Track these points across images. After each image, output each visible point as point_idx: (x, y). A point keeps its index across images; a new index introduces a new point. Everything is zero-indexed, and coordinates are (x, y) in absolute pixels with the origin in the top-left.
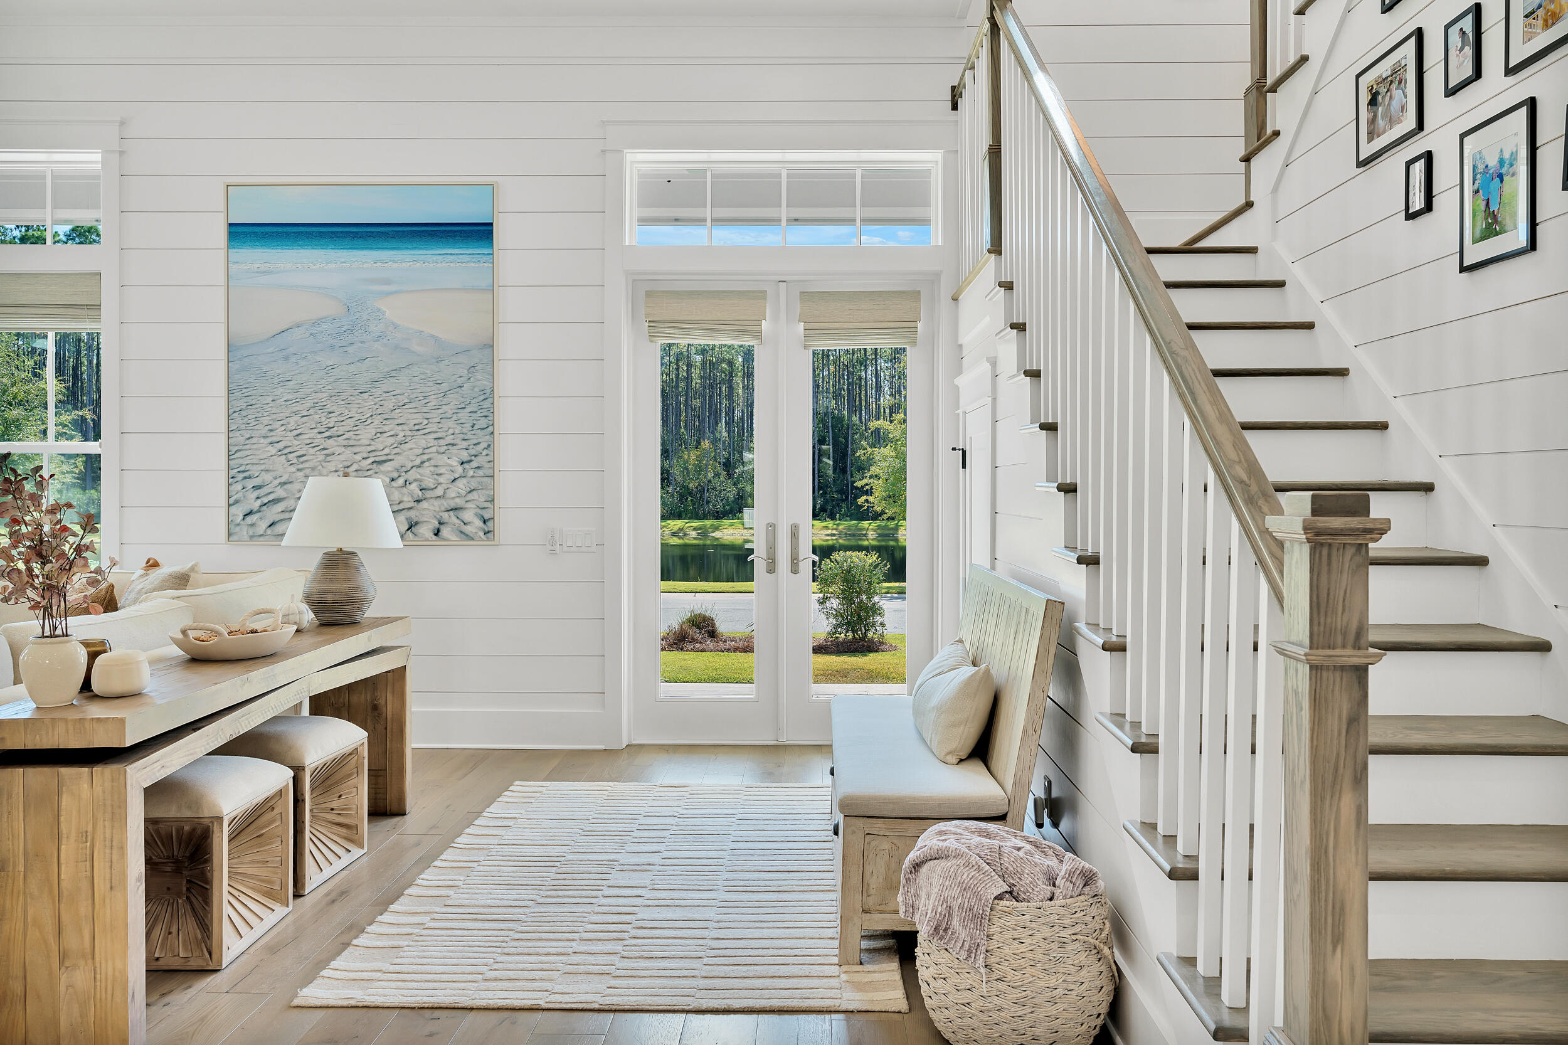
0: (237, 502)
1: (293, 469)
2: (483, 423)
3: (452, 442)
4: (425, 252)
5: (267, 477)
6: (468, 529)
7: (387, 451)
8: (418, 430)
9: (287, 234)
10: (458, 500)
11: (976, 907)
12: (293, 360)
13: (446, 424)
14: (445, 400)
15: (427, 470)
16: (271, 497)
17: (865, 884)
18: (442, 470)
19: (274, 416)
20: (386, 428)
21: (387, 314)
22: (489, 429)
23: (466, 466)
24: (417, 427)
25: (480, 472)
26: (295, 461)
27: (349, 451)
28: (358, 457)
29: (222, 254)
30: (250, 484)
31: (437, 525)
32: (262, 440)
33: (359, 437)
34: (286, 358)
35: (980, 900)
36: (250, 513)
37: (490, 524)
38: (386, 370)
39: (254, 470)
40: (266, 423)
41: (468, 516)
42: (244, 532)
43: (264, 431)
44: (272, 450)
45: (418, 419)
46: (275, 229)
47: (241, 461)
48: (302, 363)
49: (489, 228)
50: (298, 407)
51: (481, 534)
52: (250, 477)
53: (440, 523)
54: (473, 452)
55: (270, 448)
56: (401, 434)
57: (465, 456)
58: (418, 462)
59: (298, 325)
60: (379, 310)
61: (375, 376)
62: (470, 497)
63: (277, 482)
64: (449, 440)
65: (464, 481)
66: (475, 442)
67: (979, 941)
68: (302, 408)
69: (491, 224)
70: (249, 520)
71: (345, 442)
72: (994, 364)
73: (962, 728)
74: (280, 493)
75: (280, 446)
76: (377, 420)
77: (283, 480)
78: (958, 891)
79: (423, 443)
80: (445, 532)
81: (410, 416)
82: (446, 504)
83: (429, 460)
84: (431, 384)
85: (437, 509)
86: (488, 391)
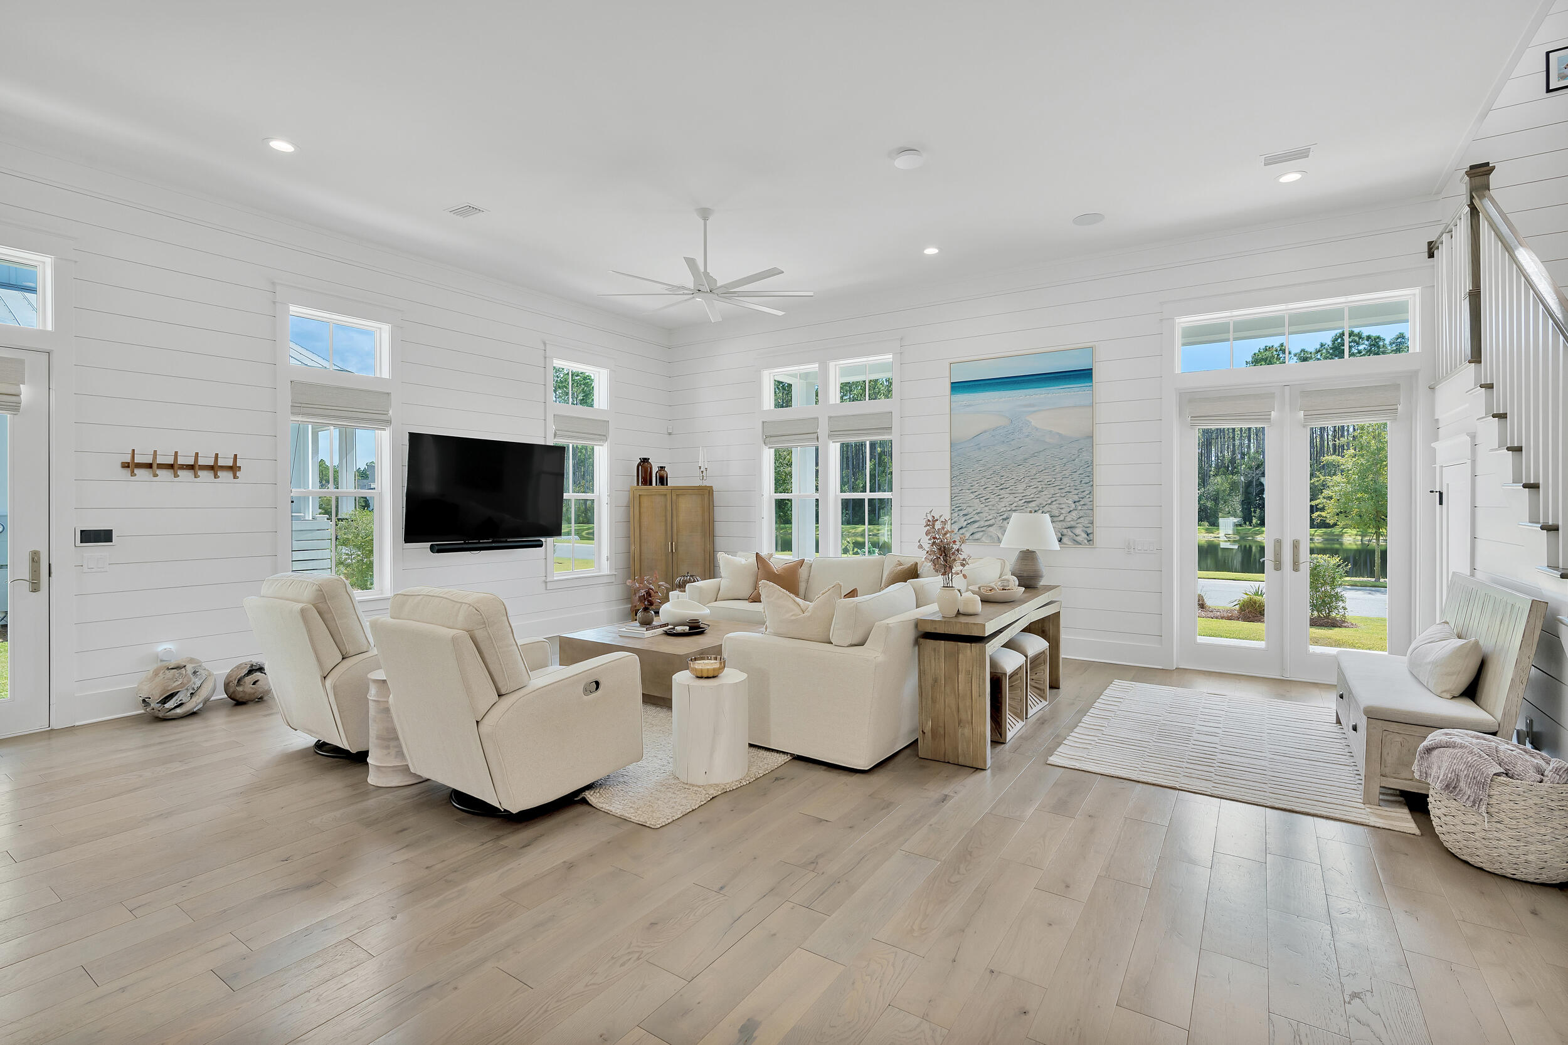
0: (955, 522)
1: (983, 506)
2: (1087, 480)
3: (1069, 491)
4: (1053, 388)
5: (970, 510)
6: (1078, 538)
7: (1032, 496)
8: (1049, 484)
10: (1072, 523)
11: (1479, 777)
12: (983, 449)
13: (1065, 481)
14: (1065, 468)
15: (1054, 506)
16: (972, 520)
17: (1383, 760)
18: (1063, 506)
19: (973, 479)
20: (1032, 484)
21: (1033, 423)
22: (1091, 484)
23: (1077, 504)
24: (1049, 483)
25: (1085, 507)
26: (984, 501)
27: (1011, 496)
28: (1017, 499)
29: (948, 397)
30: (962, 513)
31: (1061, 536)
32: (968, 491)
33: (1017, 489)
34: (980, 449)
35: (1483, 774)
36: (962, 528)
37: (1091, 536)
38: (1032, 452)
39: (964, 506)
40: (969, 482)
41: (1078, 531)
43: (969, 487)
44: (973, 496)
45: (1049, 478)
46: (973, 383)
47: (957, 502)
48: (988, 451)
50: (986, 474)
51: (1086, 541)
52: (961, 510)
53: (1062, 535)
54: (1081, 496)
55: (971, 495)
56: (1040, 487)
57: (1076, 498)
58: (1049, 502)
59: (985, 432)
60: (1028, 421)
61: (1026, 456)
62: (1079, 521)
63: (975, 512)
64: (1067, 489)
65: (1076, 512)
66: (1082, 490)
67: (1482, 797)
69: (1092, 369)
70: (961, 531)
71: (1010, 492)
72: (1473, 437)
73: (1455, 676)
74: (976, 518)
75: (976, 494)
76: (1028, 480)
77: (977, 511)
78: (1464, 767)
79: (1053, 492)
80: (1065, 540)
81: (1045, 477)
82: (1065, 525)
83: (1056, 500)
84: (1057, 459)
85: (1060, 527)
86: (1090, 462)
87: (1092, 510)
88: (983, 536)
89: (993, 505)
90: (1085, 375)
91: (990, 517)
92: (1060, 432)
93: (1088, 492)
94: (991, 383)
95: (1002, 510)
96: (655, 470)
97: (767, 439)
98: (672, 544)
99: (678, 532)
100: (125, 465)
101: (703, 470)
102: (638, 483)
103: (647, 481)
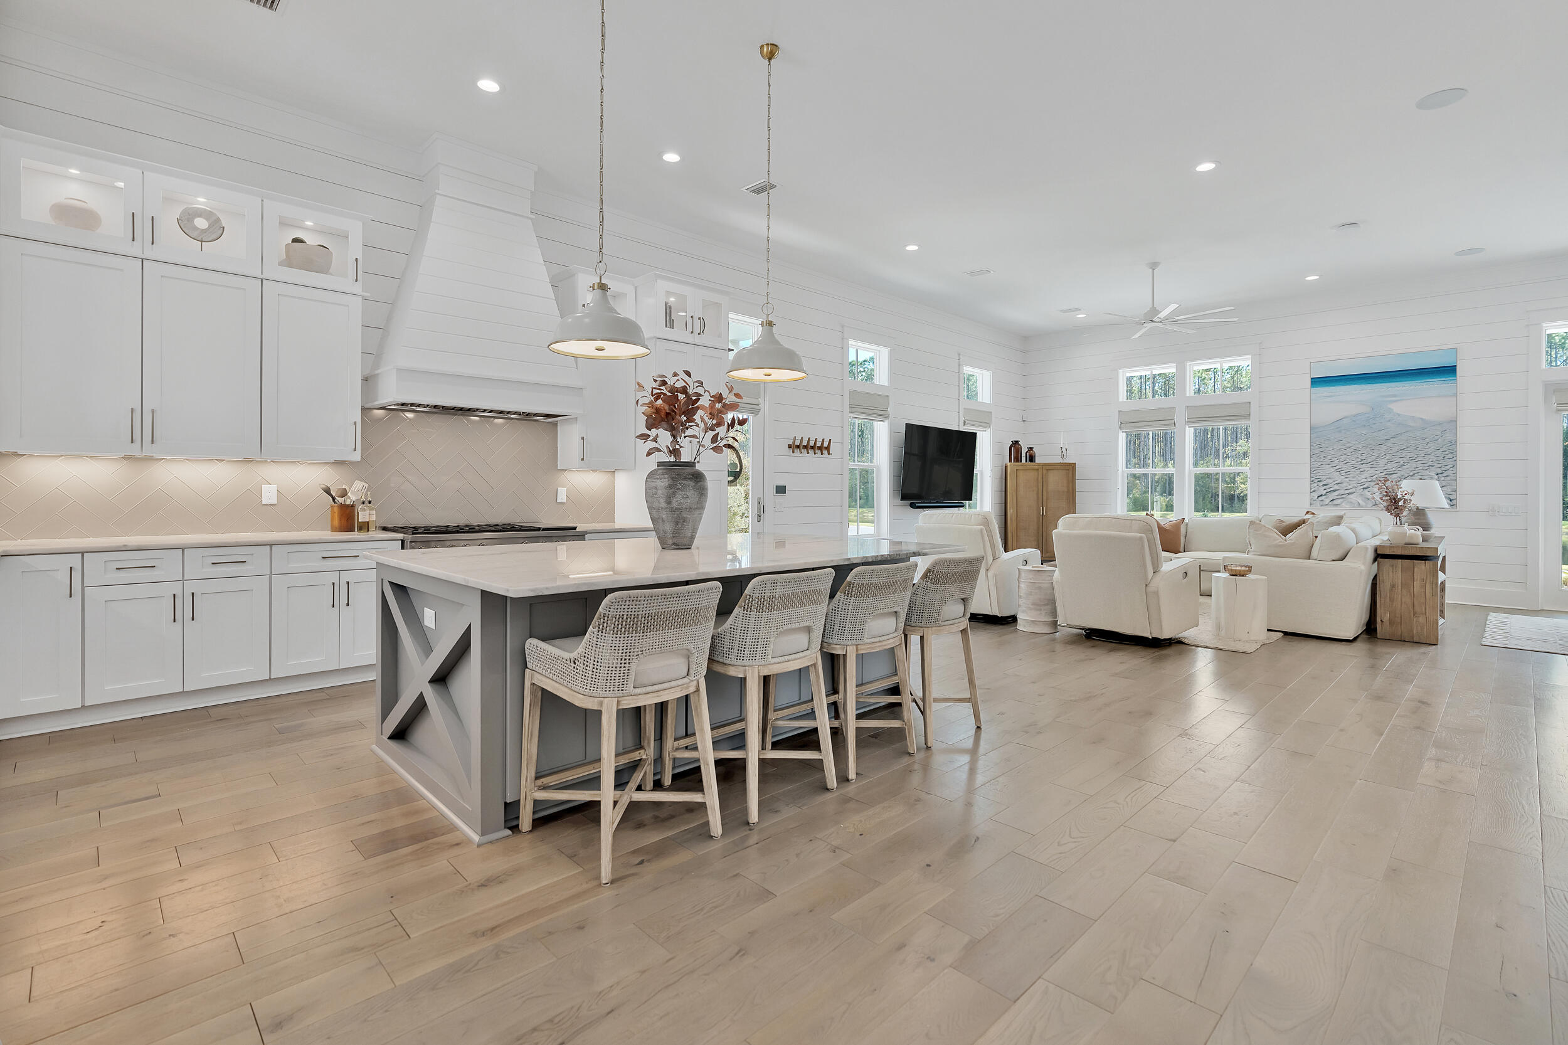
0: (1314, 491)
1: (1343, 477)
2: (1450, 456)
4: (1415, 382)
5: (1330, 481)
7: (1394, 469)
8: (1412, 460)
9: (1341, 380)
12: (1343, 432)
13: (1427, 457)
14: (1428, 446)
15: (1416, 477)
16: (1332, 489)
19: (1333, 456)
20: (1393, 459)
21: (1394, 410)
22: (1454, 459)
23: (1439, 475)
25: (1448, 478)
26: (1344, 474)
27: (1373, 469)
28: (1378, 472)
29: (1309, 390)
30: (1321, 484)
32: (1327, 466)
33: (1378, 463)
34: (1340, 431)
36: (1321, 495)
37: (1454, 502)
38: (1393, 434)
39: (1323, 478)
40: (1330, 458)
42: (1318, 503)
43: (1328, 462)
44: (1332, 469)
45: (1411, 455)
46: (1333, 378)
47: (1317, 475)
48: (1348, 433)
49: (1454, 368)
50: (1345, 452)
52: (1321, 481)
54: (1444, 469)
55: (1331, 469)
57: (1439, 471)
58: (1411, 474)
59: (1346, 417)
60: (1389, 408)
61: (1388, 437)
63: (1334, 483)
64: (1430, 464)
66: (1445, 464)
68: (1348, 452)
69: (1455, 366)
70: (1320, 498)
71: (1371, 466)
74: (1336, 487)
75: (1336, 468)
76: (1388, 456)
77: (1338, 482)
79: (1415, 466)
83: (1418, 473)
84: (1420, 439)
86: (1453, 441)
87: (1456, 480)
88: (1343, 502)
89: (1353, 477)
90: (1450, 370)
91: (1351, 487)
92: (1424, 418)
93: (1452, 466)
94: (1353, 378)
95: (1362, 481)
96: (1024, 451)
97: (1123, 424)
98: (1043, 508)
99: (1047, 499)
100: (790, 446)
101: (1064, 450)
102: (1010, 461)
103: (1018, 459)
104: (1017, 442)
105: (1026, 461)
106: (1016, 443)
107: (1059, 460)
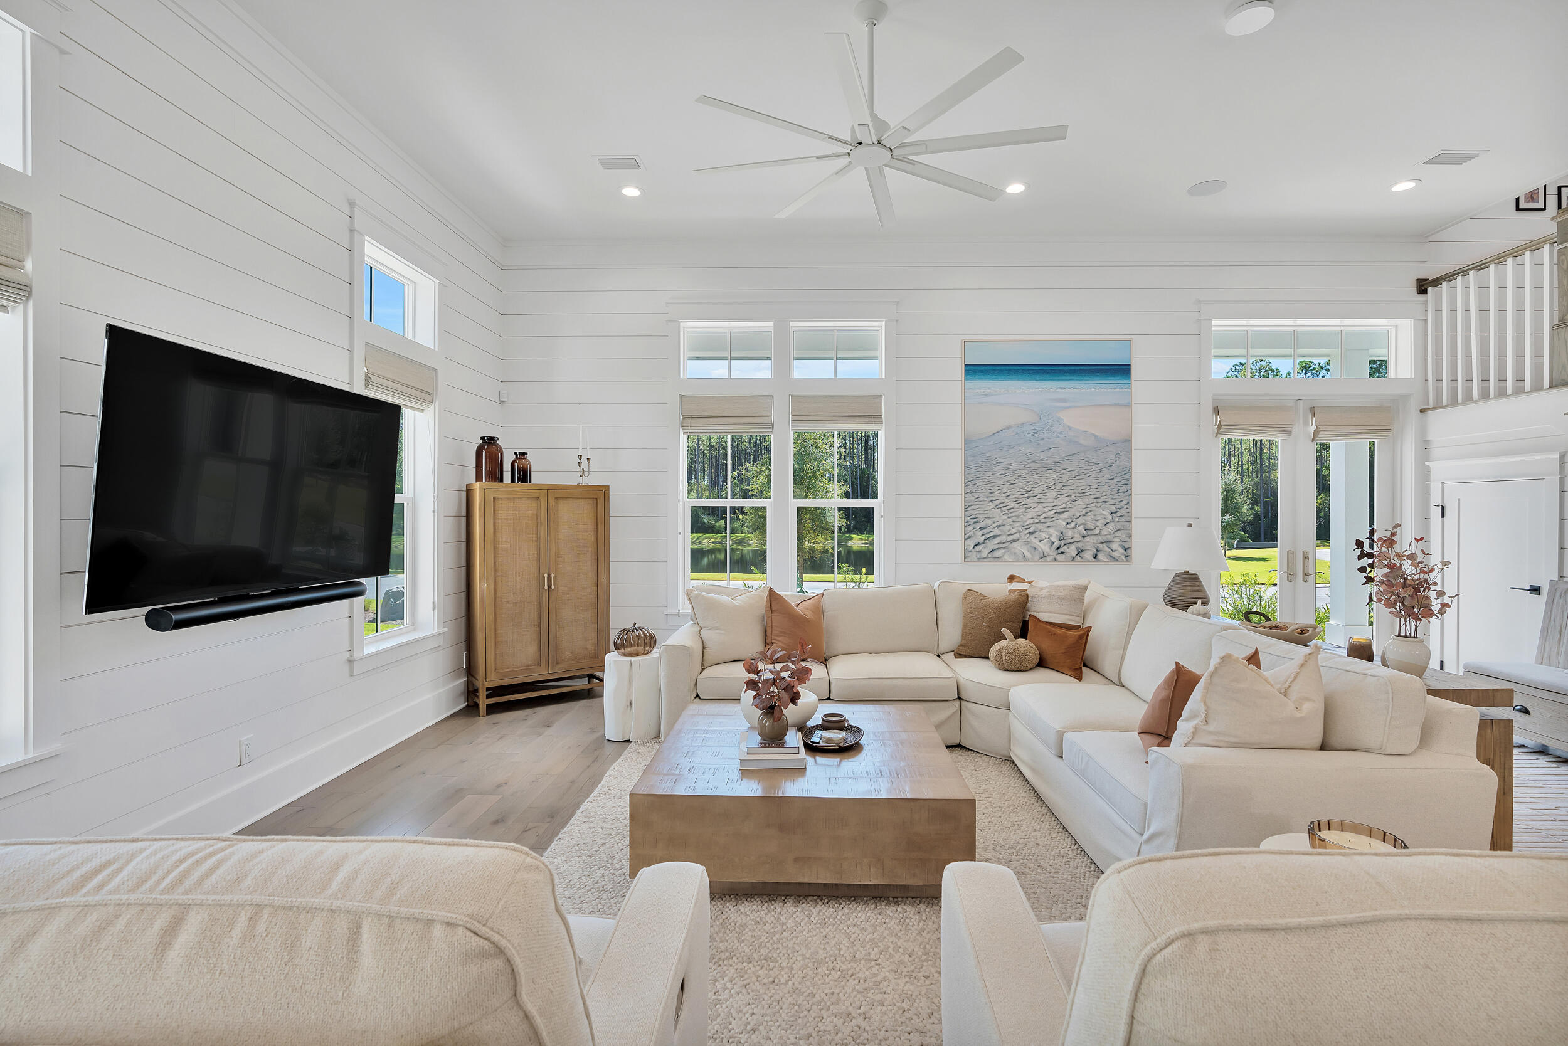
0: (969, 537)
1: (1005, 517)
2: (1124, 488)
3: (1105, 500)
4: (1087, 382)
5: (989, 522)
6: (1115, 554)
7: (1064, 506)
8: (1084, 493)
9: (1002, 371)
10: (1108, 537)
12: (1005, 449)
13: (1101, 489)
14: (1101, 475)
15: (1089, 518)
16: (991, 534)
18: (1099, 518)
19: (993, 484)
20: (1063, 492)
21: (1065, 421)
22: (1129, 492)
23: (1114, 515)
24: (1083, 491)
25: (1123, 519)
26: (1007, 512)
27: (1040, 506)
28: (1046, 510)
29: (958, 386)
30: (978, 526)
31: (1096, 552)
32: (986, 499)
33: (1047, 497)
34: (1001, 448)
36: (978, 544)
37: (1129, 551)
38: (1064, 455)
39: (981, 518)
40: (989, 488)
41: (1115, 546)
42: (974, 556)
43: (987, 494)
44: (992, 505)
45: (1083, 485)
46: (994, 368)
47: (973, 512)
48: (1011, 451)
49: (1128, 367)
50: (1008, 478)
51: (1123, 557)
52: (978, 522)
53: (1097, 551)
54: (1118, 506)
55: (991, 504)
56: (1073, 495)
57: (1113, 509)
58: (1084, 512)
59: (1009, 427)
60: (1059, 418)
61: (1057, 459)
62: (1116, 534)
63: (994, 525)
64: (1103, 499)
65: (1112, 524)
66: (1119, 500)
68: (1011, 479)
69: (1129, 365)
70: (977, 548)
74: (997, 532)
75: (997, 502)
76: (1058, 487)
77: (998, 524)
79: (1087, 501)
80: (1100, 556)
81: (1079, 484)
82: (1101, 539)
83: (1091, 511)
84: (1092, 464)
85: (1095, 542)
86: (1128, 469)
87: (1130, 522)
88: (1005, 553)
89: (1018, 517)
90: (1122, 371)
91: (1014, 531)
92: (1096, 434)
93: (1126, 502)
94: (1017, 371)
95: (1028, 523)
96: (508, 459)
97: (687, 419)
98: (549, 576)
99: (557, 557)
101: (584, 460)
102: (479, 478)
103: (495, 475)
104: (492, 441)
105: (513, 481)
106: (489, 442)
107: (574, 480)
